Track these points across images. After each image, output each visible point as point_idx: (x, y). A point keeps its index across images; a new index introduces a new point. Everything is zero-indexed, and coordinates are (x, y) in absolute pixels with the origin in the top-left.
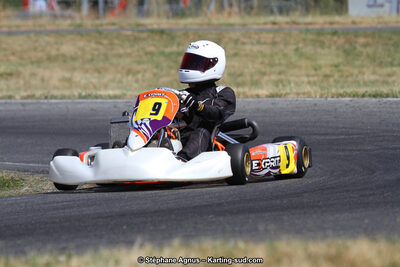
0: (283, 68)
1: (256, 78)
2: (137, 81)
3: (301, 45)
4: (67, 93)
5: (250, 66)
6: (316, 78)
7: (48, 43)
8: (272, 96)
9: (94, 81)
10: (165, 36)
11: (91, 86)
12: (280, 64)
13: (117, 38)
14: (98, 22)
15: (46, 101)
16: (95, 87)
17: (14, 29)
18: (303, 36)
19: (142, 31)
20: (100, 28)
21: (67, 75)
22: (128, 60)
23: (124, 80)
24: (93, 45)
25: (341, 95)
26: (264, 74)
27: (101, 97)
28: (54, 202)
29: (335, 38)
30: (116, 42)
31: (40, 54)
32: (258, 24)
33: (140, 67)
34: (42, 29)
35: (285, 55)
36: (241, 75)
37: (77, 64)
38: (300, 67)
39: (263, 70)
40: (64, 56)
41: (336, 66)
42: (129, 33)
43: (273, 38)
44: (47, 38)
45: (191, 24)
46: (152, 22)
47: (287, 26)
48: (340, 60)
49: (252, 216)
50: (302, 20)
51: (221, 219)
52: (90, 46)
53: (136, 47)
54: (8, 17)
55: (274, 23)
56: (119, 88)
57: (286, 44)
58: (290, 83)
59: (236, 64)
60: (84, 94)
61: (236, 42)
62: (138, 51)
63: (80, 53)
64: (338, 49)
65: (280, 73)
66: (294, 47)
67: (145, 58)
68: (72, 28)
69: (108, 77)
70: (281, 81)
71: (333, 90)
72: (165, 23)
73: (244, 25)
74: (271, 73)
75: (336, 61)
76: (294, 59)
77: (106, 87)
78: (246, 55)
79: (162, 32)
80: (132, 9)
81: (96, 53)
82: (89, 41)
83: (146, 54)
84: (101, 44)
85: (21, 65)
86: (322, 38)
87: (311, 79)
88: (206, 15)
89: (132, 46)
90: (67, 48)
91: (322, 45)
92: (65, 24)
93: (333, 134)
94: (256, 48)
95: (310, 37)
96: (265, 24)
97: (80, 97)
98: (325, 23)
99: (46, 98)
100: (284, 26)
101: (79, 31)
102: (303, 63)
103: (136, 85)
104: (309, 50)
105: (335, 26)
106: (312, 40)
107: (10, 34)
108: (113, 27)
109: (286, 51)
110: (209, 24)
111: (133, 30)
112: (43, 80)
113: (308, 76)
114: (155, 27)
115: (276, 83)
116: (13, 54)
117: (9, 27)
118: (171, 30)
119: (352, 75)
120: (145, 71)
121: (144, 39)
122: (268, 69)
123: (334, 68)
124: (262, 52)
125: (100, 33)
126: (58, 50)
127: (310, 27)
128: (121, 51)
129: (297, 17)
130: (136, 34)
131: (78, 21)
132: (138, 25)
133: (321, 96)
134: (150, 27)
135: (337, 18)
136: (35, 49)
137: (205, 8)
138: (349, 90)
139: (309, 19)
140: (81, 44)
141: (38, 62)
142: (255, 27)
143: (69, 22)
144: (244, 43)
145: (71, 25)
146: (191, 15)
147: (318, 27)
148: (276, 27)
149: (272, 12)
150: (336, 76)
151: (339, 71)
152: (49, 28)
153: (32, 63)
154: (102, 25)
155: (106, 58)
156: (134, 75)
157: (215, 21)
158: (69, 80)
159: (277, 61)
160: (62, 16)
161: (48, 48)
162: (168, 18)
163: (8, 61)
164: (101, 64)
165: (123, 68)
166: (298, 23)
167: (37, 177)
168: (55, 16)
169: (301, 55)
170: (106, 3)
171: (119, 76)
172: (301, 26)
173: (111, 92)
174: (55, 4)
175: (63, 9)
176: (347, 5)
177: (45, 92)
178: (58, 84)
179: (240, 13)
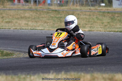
0: (92, 23)
1: (84, 25)
2: (48, 25)
3: (98, 16)
4: (27, 28)
5: (82, 22)
6: (102, 26)
8: (89, 31)
9: (35, 25)
10: (56, 12)
11: (34, 26)
12: (91, 22)
13: (42, 12)
14: (36, 7)
16: (35, 27)
17: (11, 8)
18: (99, 13)
19: (50, 10)
20: (37, 9)
22: (45, 19)
23: (44, 25)
24: (35, 14)
25: (111, 31)
26: (87, 24)
27: (37, 29)
29: (109, 14)
30: (42, 13)
31: (18, 16)
32: (85, 9)
33: (49, 21)
35: (93, 19)
37: (30, 19)
38: (98, 23)
39: (86, 23)
40: (26, 17)
41: (109, 23)
42: (46, 11)
43: (90, 14)
44: (21, 12)
45: (65, 9)
46: (53, 8)
47: (94, 10)
48: (110, 21)
49: (84, 66)
50: (98, 8)
51: (75, 67)
53: (48, 15)
54: (9, 5)
55: (90, 9)
56: (42, 27)
57: (94, 16)
58: (95, 27)
60: (32, 28)
61: (78, 14)
62: (48, 16)
63: (31, 16)
64: (109, 17)
65: (91, 24)
66: (96, 16)
67: (50, 18)
68: (28, 9)
69: (39, 24)
70: (92, 27)
71: (108, 30)
72: (57, 8)
73: (81, 9)
74: (89, 24)
76: (96, 20)
77: (38, 27)
78: (81, 19)
79: (56, 11)
81: (36, 16)
82: (34, 13)
83: (51, 17)
84: (37, 14)
85: (13, 19)
86: (104, 14)
87: (101, 26)
88: (69, 6)
89: (47, 15)
90: (27, 15)
91: (105, 16)
92: (26, 7)
93: (108, 43)
94: (84, 16)
95: (101, 14)
96: (87, 9)
97: (31, 29)
98: (106, 10)
99: (21, 29)
100: (93, 10)
101: (31, 10)
102: (99, 21)
103: (47, 27)
104: (100, 17)
105: (109, 11)
107: (10, 10)
108: (41, 9)
110: (70, 9)
111: (47, 10)
112: (19, 24)
113: (100, 25)
114: (54, 9)
115: (90, 27)
116: (10, 16)
117: (10, 8)
118: (59, 10)
119: (113, 25)
120: (50, 22)
121: (51, 13)
122: (88, 23)
124: (86, 18)
125: (37, 10)
126: (24, 15)
127: (101, 11)
128: (43, 16)
130: (48, 11)
131: (30, 7)
132: (48, 8)
133: (104, 31)
134: (52, 9)
135: (109, 8)
136: (17, 15)
137: (69, 4)
138: (113, 30)
139: (101, 8)
140: (31, 13)
141: (18, 19)
142: (84, 10)
143: (27, 7)
144: (81, 15)
145: (28, 8)
146: (65, 6)
147: (103, 11)
148: (90, 10)
149: (89, 6)
150: (109, 26)
151: (110, 24)
152: (22, 8)
153: (16, 19)
154: (37, 8)
155: (39, 18)
156: (47, 23)
157: (72, 8)
158: (27, 24)
159: (91, 21)
160: (25, 5)
161: (21, 14)
162: (58, 6)
163: (9, 18)
164: (37, 20)
165: (44, 21)
166: (97, 10)
167: (18, 53)
168: (23, 5)
169: (98, 19)
170: (39, 1)
171: (42, 23)
172: (98, 10)
173: (40, 28)
174: (23, 1)
175: (26, 3)
176: (112, 4)
177: (20, 28)
178: (24, 25)
179: (80, 6)
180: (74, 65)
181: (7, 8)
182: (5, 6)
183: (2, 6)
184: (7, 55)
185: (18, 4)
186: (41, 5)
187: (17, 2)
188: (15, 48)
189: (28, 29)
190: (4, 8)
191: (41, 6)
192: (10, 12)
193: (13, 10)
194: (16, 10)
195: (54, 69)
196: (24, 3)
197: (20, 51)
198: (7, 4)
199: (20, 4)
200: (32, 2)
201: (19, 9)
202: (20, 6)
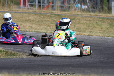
0: (92, 28)
1: (84, 30)
2: (50, 28)
3: (97, 22)
4: (31, 30)
5: (83, 27)
6: (101, 31)
7: (26, 16)
8: (89, 35)
9: (38, 27)
10: (59, 16)
11: (37, 29)
12: (91, 27)
13: (46, 16)
14: (40, 11)
15: (25, 32)
17: (17, 11)
18: (98, 19)
19: (53, 15)
21: (31, 25)
22: (48, 22)
23: (47, 28)
24: (39, 17)
25: (109, 37)
26: (87, 29)
27: (40, 32)
28: (26, 60)
29: (108, 20)
30: (45, 17)
31: (23, 19)
32: (86, 15)
33: (51, 25)
34: (25, 12)
35: (93, 24)
36: (80, 29)
37: (34, 22)
38: (97, 28)
39: (86, 28)
40: (30, 20)
41: (107, 28)
42: (49, 15)
43: (90, 19)
45: (67, 13)
46: (56, 12)
47: (94, 16)
48: (109, 27)
49: (83, 68)
50: (98, 15)
51: (74, 68)
52: (38, 18)
53: (51, 19)
54: (15, 8)
55: (90, 15)
56: (45, 30)
57: (93, 21)
58: (94, 32)
59: (79, 26)
60: (35, 31)
61: (79, 19)
62: (51, 20)
63: (35, 19)
64: (108, 23)
65: (91, 29)
66: (96, 22)
67: (53, 22)
68: (33, 12)
69: (42, 27)
70: (92, 31)
71: (106, 35)
72: (59, 13)
73: (82, 15)
74: (89, 29)
75: (107, 27)
76: (95, 25)
77: (42, 29)
78: (82, 23)
79: (58, 15)
80: (50, 8)
81: (39, 20)
82: (38, 16)
83: (54, 21)
84: (41, 17)
85: (18, 21)
86: (103, 20)
87: (100, 31)
88: (71, 11)
89: (50, 18)
90: (31, 18)
91: (104, 22)
92: (31, 11)
93: (106, 47)
94: (85, 21)
96: (88, 15)
97: (34, 32)
98: (105, 16)
99: (25, 31)
100: (93, 16)
101: (35, 13)
102: (98, 27)
103: (50, 30)
104: (100, 23)
105: (108, 17)
106: (101, 20)
107: (15, 12)
108: (45, 13)
109: (93, 23)
110: (72, 14)
111: (50, 14)
112: (24, 26)
113: (99, 30)
114: (57, 13)
115: (90, 32)
116: (16, 18)
117: (15, 11)
118: (61, 15)
119: (112, 31)
120: (53, 26)
121: (53, 17)
122: (88, 28)
123: (107, 29)
124: (86, 23)
125: (41, 14)
126: (29, 18)
127: (100, 17)
128: (47, 20)
129: (97, 13)
131: (35, 10)
132: (52, 13)
133: (103, 36)
134: (55, 13)
135: (108, 15)
136: (22, 17)
137: (71, 10)
138: (111, 35)
139: (100, 14)
140: (35, 17)
141: (23, 21)
142: (85, 16)
143: (32, 10)
144: (81, 20)
145: (33, 11)
146: (67, 11)
147: (103, 17)
148: (91, 16)
149: (90, 12)
150: (107, 31)
151: (108, 30)
153: (21, 21)
154: (41, 12)
155: (42, 21)
156: (50, 27)
157: (73, 13)
158: (31, 27)
159: (91, 26)
160: (30, 9)
161: (26, 18)
162: (60, 11)
163: (14, 20)
164: (40, 23)
165: (47, 24)
166: (97, 16)
167: (22, 53)
168: (28, 9)
169: (98, 25)
171: (46, 26)
173: (43, 31)
174: (28, 5)
175: (31, 7)
176: (111, 11)
177: (25, 30)
178: (28, 28)
179: (81, 11)
180: (73, 67)
181: (13, 11)
182: (11, 9)
183: (9, 9)
184: (11, 54)
185: (24, 7)
186: (45, 9)
187: (23, 6)
188: (19, 49)
189: (31, 32)
190: (10, 11)
191: (45, 11)
192: (15, 14)
193: (19, 13)
194: (22, 13)
195: (54, 69)
196: (29, 7)
197: (23, 52)
198: (13, 7)
199: (25, 7)
200: (37, 7)
201: (24, 13)
202: (25, 10)
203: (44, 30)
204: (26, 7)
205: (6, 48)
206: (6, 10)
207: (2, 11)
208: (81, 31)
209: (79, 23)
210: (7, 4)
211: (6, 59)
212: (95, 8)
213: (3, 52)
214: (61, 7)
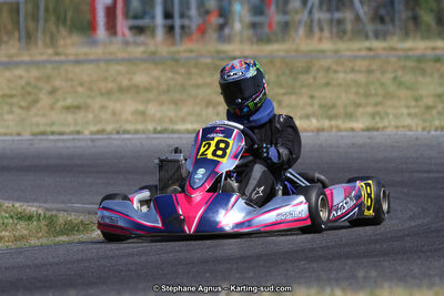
0: (379, 99)
1: (350, 110)
3: (399, 73)
4: (140, 127)
5: (344, 97)
6: (416, 110)
7: (119, 73)
8: (368, 129)
11: (167, 119)
12: (376, 95)
13: (196, 66)
14: (174, 49)
15: (117, 136)
16: (171, 121)
17: (82, 57)
18: (402, 63)
20: (177, 56)
21: (141, 107)
22: (208, 91)
23: (204, 113)
24: (169, 74)
26: (359, 105)
27: (178, 132)
29: (438, 65)
30: (194, 70)
31: (110, 85)
32: (352, 50)
34: (113, 57)
35: (382, 84)
36: (334, 106)
37: (151, 95)
38: (399, 98)
39: (358, 101)
40: (137, 87)
41: (440, 96)
42: (209, 61)
43: (369, 66)
44: (118, 68)
45: (277, 51)
46: (234, 49)
47: (384, 53)
49: (349, 262)
50: (400, 45)
51: (315, 265)
52: (164, 76)
54: (73, 45)
55: (369, 49)
57: (383, 73)
58: (387, 115)
59: (328, 95)
60: (159, 128)
61: (328, 70)
63: (154, 84)
64: (441, 77)
65: (377, 104)
66: (392, 76)
68: (145, 56)
69: (185, 110)
70: (378, 113)
71: (437, 123)
72: (248, 49)
73: (336, 52)
74: (366, 105)
75: (440, 90)
76: (392, 88)
77: (183, 120)
80: (212, 35)
81: (172, 83)
82: (165, 70)
84: (177, 73)
85: (90, 97)
86: (423, 65)
87: (413, 111)
88: (294, 41)
90: (141, 78)
91: (423, 73)
92: (138, 51)
93: (438, 172)
94: (350, 76)
95: (410, 64)
96: (360, 50)
97: (155, 131)
98: (426, 48)
99: (118, 133)
100: (381, 52)
101: (153, 59)
102: (403, 93)
104: (408, 78)
105: (437, 52)
106: (412, 68)
107: (77, 62)
108: (193, 55)
109: (383, 80)
110: (297, 51)
111: (213, 58)
112: (114, 113)
113: (408, 107)
114: (237, 54)
115: (373, 116)
116: (81, 85)
117: (77, 55)
122: (363, 101)
123: (437, 99)
124: (356, 82)
125: (177, 61)
126: (130, 80)
127: (410, 53)
128: (200, 81)
129: (394, 42)
130: (217, 62)
131: (152, 48)
132: (218, 52)
133: (424, 129)
134: (232, 54)
135: (439, 43)
136: (105, 79)
137: (292, 33)
139: (409, 44)
140: (156, 73)
141: (109, 94)
142: (349, 53)
143: (141, 49)
144: (336, 72)
145: (144, 52)
146: (277, 41)
147: (418, 53)
148: (372, 53)
149: (367, 37)
150: (440, 107)
152: (120, 55)
153: (102, 94)
154: (178, 52)
155: (183, 88)
156: (214, 107)
157: (304, 47)
158: (143, 113)
159: (373, 91)
160: (135, 43)
161: (119, 78)
162: (252, 43)
165: (202, 100)
166: (396, 50)
168: (127, 43)
169: (400, 84)
170: (183, 27)
171: (198, 109)
172: (401, 53)
174: (126, 30)
175: (135, 35)
177: (117, 126)
178: (130, 118)
179: (332, 38)
181: (66, 55)
182: (60, 50)
183: (50, 51)
184: (70, 228)
185: (109, 39)
186: (191, 40)
190: (57, 58)
192: (77, 69)
193: (91, 62)
194: (102, 64)
196: (129, 35)
198: (69, 41)
199: (114, 39)
200: (160, 33)
201: (111, 60)
202: (116, 48)
203: (192, 122)
204: (119, 38)
205: (47, 206)
206: (42, 54)
207: (26, 58)
208: (335, 117)
209: (327, 84)
210: (44, 32)
211: (48, 246)
212: (387, 19)
213: (39, 220)
214: (254, 26)
